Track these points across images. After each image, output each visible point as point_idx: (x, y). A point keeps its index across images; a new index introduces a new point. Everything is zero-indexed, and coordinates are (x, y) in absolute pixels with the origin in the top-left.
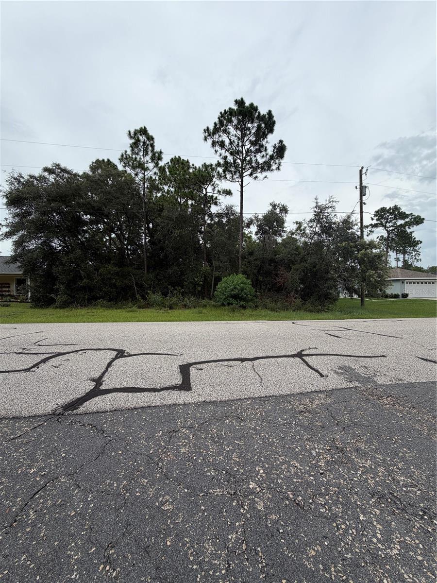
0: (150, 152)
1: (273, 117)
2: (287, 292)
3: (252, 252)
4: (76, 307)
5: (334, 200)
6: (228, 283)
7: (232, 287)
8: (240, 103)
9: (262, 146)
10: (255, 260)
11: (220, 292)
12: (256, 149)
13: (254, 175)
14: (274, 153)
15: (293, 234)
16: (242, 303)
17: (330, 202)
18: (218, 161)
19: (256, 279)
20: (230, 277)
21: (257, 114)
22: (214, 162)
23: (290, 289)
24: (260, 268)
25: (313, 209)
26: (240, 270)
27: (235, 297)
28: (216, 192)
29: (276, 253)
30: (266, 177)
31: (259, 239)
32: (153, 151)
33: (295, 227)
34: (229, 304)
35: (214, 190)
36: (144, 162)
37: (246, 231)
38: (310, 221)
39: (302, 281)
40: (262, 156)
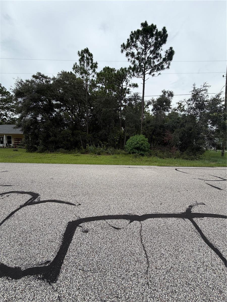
0: (90, 63)
1: (167, 31)
2: (171, 146)
3: (149, 121)
4: (48, 153)
5: (207, 85)
6: (134, 140)
7: (136, 143)
8: (144, 25)
9: (158, 54)
10: (150, 126)
11: (128, 145)
12: (154, 57)
13: (152, 74)
14: (166, 57)
15: (176, 110)
16: (141, 152)
17: (204, 87)
18: (130, 66)
19: (151, 137)
20: (135, 136)
21: (156, 31)
22: (128, 67)
23: (173, 144)
24: (154, 131)
25: (191, 92)
26: (142, 132)
27: (138, 148)
28: (128, 85)
29: (164, 121)
30: (160, 74)
31: (154, 114)
32: (92, 62)
33: (177, 106)
34: (133, 153)
35: (127, 84)
36: (87, 70)
37: (147, 110)
38: (189, 100)
39: (181, 139)
40: (157, 60)
